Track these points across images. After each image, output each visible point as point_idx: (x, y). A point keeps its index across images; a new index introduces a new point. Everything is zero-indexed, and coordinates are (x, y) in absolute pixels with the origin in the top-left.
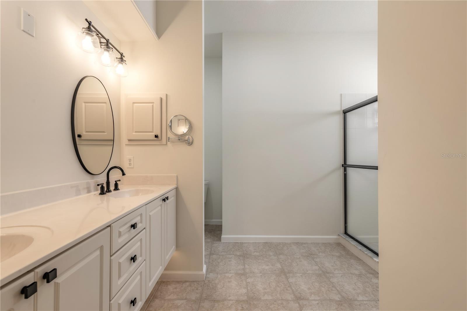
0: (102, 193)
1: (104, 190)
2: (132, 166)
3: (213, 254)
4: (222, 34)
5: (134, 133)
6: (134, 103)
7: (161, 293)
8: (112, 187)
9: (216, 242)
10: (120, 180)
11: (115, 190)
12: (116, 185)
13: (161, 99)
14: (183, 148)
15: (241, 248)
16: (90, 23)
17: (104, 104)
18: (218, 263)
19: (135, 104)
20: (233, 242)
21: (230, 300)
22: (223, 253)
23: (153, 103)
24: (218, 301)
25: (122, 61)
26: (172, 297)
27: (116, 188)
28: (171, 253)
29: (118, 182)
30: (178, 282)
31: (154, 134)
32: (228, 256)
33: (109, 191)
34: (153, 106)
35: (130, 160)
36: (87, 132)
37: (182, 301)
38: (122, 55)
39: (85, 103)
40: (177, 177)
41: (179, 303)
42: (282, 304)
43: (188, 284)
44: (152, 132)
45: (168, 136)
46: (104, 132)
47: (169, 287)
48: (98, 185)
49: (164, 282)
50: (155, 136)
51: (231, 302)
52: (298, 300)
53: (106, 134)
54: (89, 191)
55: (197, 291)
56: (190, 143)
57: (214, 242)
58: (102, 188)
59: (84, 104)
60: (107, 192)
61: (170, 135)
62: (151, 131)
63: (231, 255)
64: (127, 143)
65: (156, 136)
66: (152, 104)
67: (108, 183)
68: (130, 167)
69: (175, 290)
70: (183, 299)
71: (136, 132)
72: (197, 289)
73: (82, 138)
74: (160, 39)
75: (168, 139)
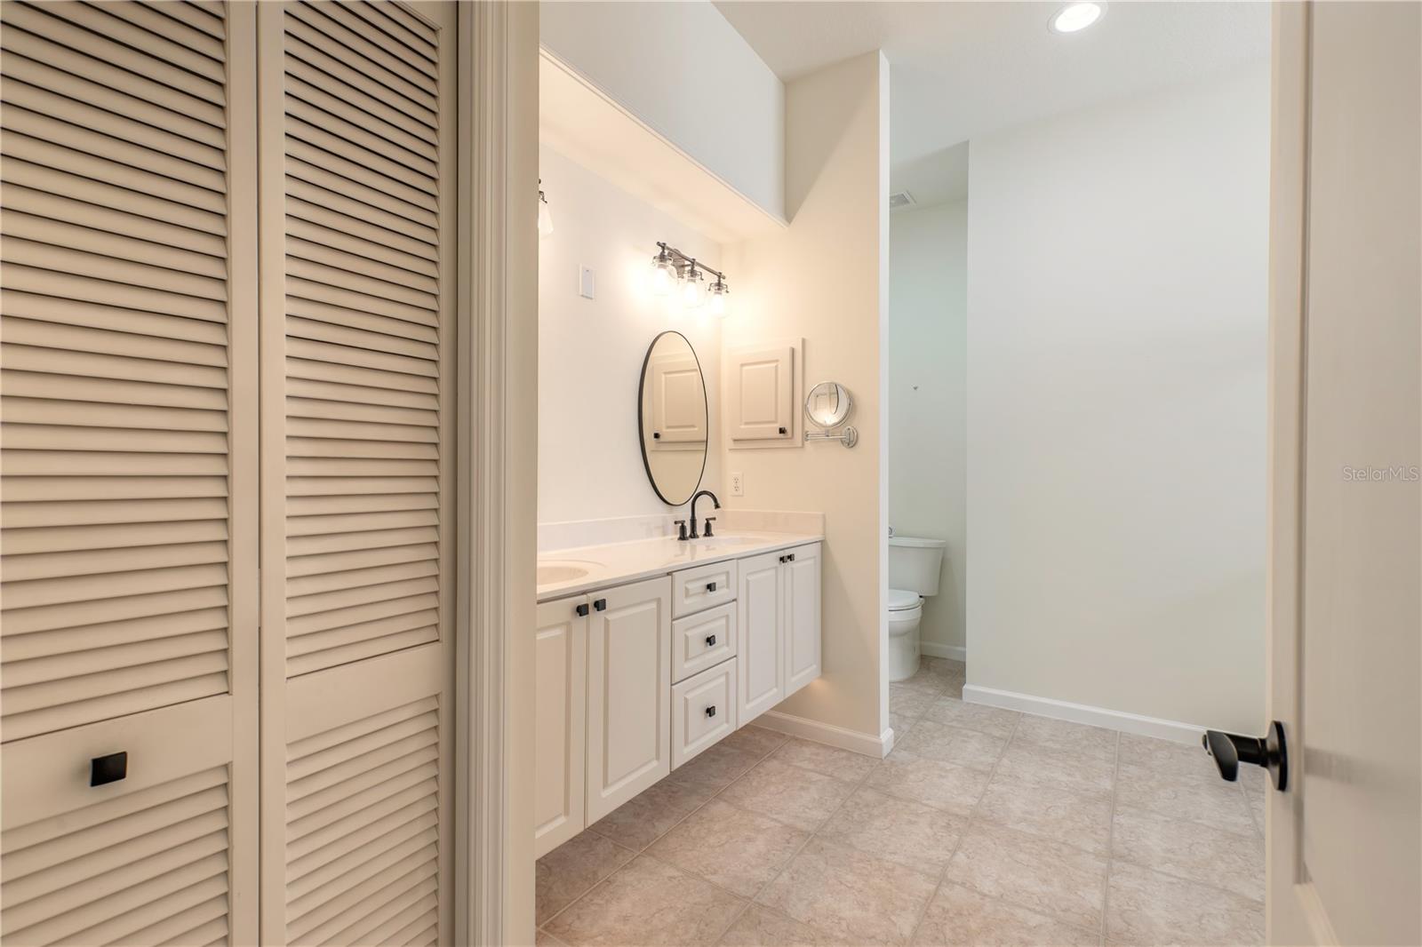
0: (683, 537)
1: (686, 533)
2: (740, 492)
3: (928, 720)
4: (967, 142)
5: (743, 427)
6: (742, 365)
7: (787, 753)
8: (701, 530)
9: (949, 698)
10: (714, 519)
11: (705, 535)
12: (708, 527)
13: (793, 351)
14: (838, 453)
15: (1013, 725)
16: (663, 246)
17: (694, 373)
18: (933, 738)
19: (745, 368)
20: (994, 706)
21: (926, 805)
22: (954, 724)
23: (777, 361)
24: (895, 798)
25: (719, 289)
26: (805, 765)
27: (708, 533)
28: (804, 674)
29: (711, 522)
30: (825, 747)
31: (778, 426)
32: (964, 732)
33: (694, 535)
34: (776, 367)
35: (736, 480)
36: (668, 427)
37: (822, 777)
38: (720, 276)
39: (665, 373)
40: (824, 516)
41: (816, 777)
42: (1059, 850)
43: (844, 754)
44: (775, 422)
45: (806, 429)
46: (693, 426)
47: (804, 749)
48: (676, 523)
49: (797, 739)
50: (780, 429)
51: (926, 809)
52: (1113, 858)
53: (696, 429)
54: (665, 534)
55: (858, 771)
56: (851, 442)
57: (943, 697)
58: (683, 528)
59: (663, 376)
60: (691, 537)
61: (810, 428)
62: (773, 419)
63: (976, 731)
64: (732, 445)
65: (782, 431)
66: (774, 365)
67: (693, 521)
68: (736, 493)
69: (814, 757)
70: (824, 774)
71: (746, 423)
72: (860, 768)
73: (662, 439)
74: (792, 223)
75: (806, 436)
